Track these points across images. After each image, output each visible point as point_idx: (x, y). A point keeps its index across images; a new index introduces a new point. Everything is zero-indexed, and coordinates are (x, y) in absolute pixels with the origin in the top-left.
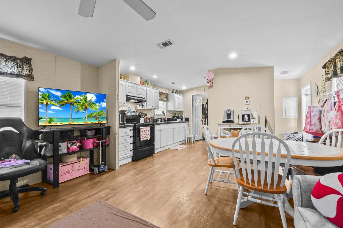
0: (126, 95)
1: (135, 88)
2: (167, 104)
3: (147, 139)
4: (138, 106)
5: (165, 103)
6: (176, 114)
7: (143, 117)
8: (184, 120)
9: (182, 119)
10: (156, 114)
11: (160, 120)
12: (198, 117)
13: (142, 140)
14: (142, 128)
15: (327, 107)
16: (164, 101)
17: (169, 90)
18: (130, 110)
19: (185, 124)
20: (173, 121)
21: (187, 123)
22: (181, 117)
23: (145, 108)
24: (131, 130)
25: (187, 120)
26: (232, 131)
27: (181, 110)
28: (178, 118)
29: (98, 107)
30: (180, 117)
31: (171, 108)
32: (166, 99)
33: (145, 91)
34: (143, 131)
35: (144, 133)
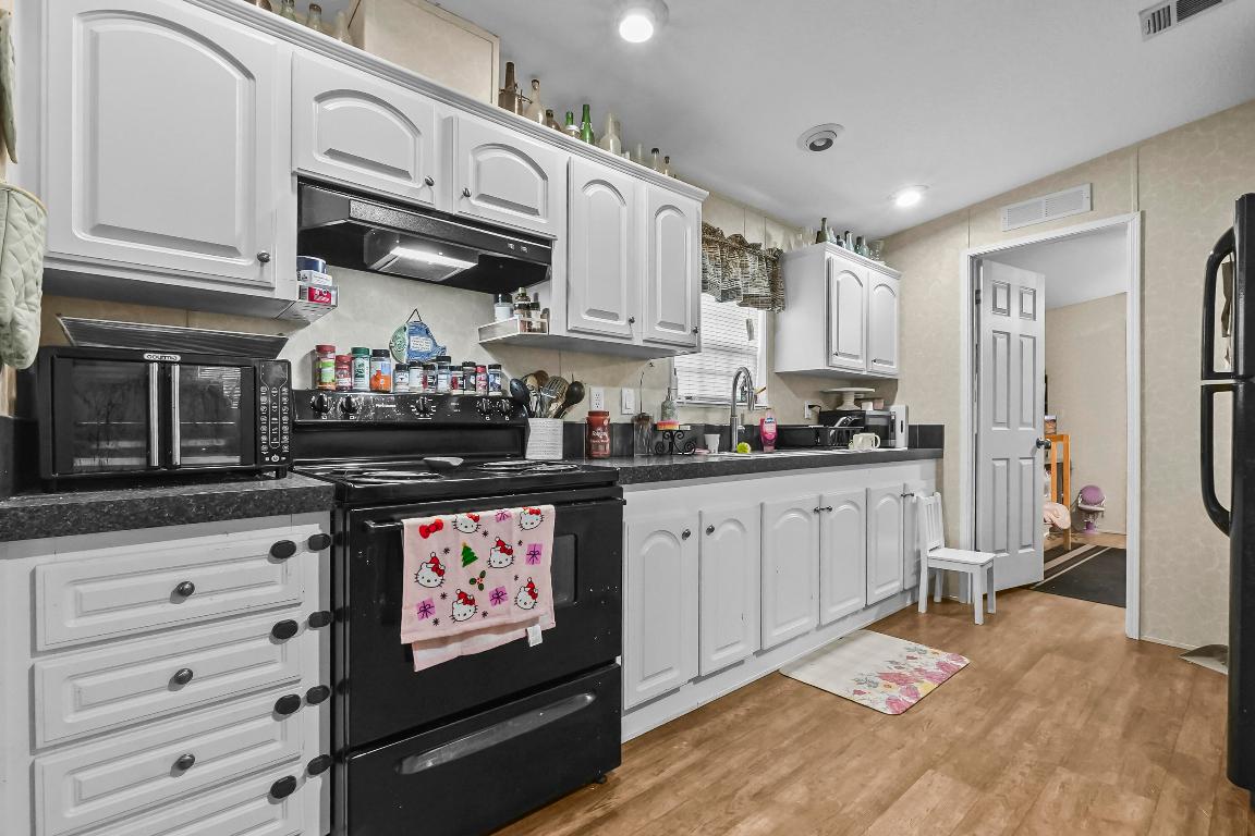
0: (303, 181)
1: (434, 132)
2: (773, 329)
3: (519, 634)
4: (501, 311)
5: (759, 316)
6: (840, 402)
7: (554, 408)
8: (901, 442)
9: (886, 433)
10: (683, 390)
11: (714, 440)
12: (1014, 418)
16: (749, 301)
17: (792, 227)
19: (915, 474)
20: (815, 446)
21: (930, 465)
22: (882, 422)
23: (557, 329)
24: (283, 551)
25: (928, 440)
27: (881, 369)
28: (860, 423)
30: (871, 422)
31: (802, 354)
32: (761, 289)
33: (544, 177)
34: (452, 562)
35: (458, 577)
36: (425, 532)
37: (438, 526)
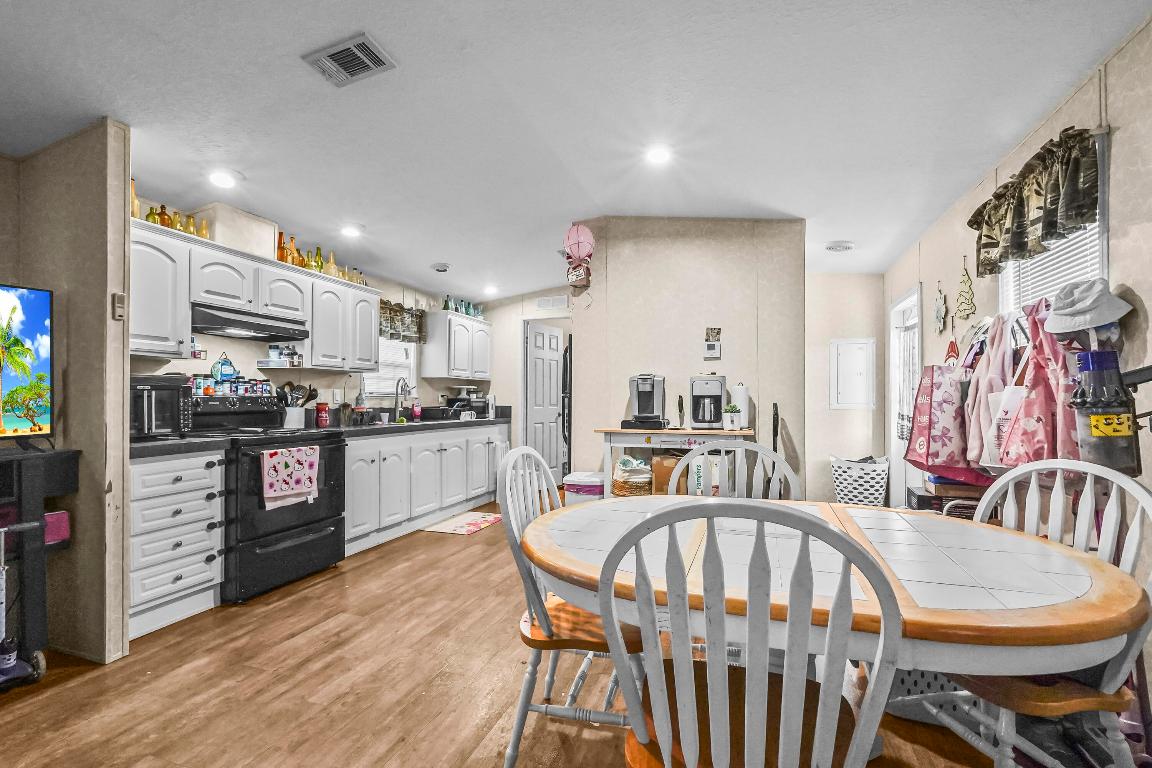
0: (194, 305)
1: (250, 276)
2: (420, 354)
3: (303, 499)
4: (274, 355)
5: (412, 347)
6: (460, 394)
7: (300, 402)
8: (491, 415)
9: (482, 411)
10: (368, 389)
11: (385, 416)
12: (547, 401)
13: (270, 506)
14: (272, 451)
15: (986, 373)
16: (406, 338)
17: (431, 295)
18: (228, 370)
19: (495, 433)
20: (443, 419)
21: (505, 427)
22: (481, 404)
23: (307, 365)
24: (210, 465)
25: (504, 414)
26: (656, 459)
27: (478, 376)
28: (468, 405)
29: (28, 360)
30: (474, 404)
31: (436, 368)
32: (413, 332)
33: (301, 292)
34: (281, 467)
35: (283, 473)
36: (272, 455)
37: (276, 453)
